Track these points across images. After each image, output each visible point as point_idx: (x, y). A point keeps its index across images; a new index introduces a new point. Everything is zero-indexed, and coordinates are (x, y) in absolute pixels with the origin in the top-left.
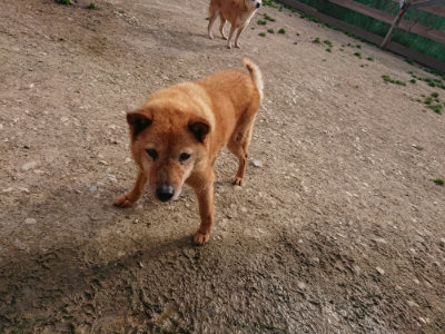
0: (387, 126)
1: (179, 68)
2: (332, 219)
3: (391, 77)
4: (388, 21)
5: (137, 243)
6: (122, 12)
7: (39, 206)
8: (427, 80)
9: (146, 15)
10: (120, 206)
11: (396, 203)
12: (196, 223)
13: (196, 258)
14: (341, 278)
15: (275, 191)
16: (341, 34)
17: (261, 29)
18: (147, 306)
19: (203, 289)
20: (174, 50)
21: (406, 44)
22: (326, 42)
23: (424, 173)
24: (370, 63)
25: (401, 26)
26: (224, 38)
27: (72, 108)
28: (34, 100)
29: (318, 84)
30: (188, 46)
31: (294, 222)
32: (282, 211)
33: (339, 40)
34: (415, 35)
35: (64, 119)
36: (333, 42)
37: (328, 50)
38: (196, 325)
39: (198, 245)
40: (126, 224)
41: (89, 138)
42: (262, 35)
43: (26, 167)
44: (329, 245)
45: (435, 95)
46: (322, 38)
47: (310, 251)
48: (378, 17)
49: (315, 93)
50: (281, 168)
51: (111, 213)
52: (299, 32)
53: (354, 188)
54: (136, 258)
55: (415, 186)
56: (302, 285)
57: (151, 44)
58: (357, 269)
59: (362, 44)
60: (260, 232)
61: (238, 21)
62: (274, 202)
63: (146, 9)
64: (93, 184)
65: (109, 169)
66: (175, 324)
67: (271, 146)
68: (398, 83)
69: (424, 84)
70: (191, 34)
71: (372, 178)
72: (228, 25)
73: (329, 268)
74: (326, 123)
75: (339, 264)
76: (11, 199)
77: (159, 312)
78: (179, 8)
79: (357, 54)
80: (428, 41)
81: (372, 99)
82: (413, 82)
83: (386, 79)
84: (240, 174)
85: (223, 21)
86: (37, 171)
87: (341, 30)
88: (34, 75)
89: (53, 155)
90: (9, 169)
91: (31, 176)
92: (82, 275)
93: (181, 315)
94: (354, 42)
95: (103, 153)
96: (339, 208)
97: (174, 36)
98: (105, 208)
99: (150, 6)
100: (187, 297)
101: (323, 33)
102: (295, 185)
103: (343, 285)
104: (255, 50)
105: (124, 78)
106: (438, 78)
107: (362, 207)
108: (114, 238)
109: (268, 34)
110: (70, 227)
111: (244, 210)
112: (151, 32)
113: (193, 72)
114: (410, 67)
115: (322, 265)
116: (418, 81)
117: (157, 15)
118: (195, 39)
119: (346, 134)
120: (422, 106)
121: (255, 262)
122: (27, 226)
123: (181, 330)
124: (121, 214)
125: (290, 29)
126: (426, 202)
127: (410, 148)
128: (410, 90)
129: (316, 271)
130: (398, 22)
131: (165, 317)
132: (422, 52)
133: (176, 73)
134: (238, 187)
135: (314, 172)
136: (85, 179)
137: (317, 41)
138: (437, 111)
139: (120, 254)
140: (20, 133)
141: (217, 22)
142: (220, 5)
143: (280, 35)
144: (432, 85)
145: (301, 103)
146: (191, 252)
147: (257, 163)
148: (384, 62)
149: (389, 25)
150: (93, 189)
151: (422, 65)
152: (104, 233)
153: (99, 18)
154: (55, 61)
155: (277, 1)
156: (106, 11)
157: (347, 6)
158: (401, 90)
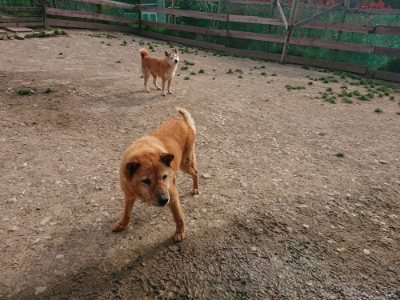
0: (294, 124)
1: (131, 121)
2: (267, 201)
3: (293, 85)
4: (281, 41)
5: (137, 252)
6: (74, 89)
7: (62, 245)
8: (322, 79)
9: (93, 86)
10: (117, 231)
11: (310, 178)
12: (173, 228)
13: (179, 251)
14: (280, 237)
15: (223, 191)
16: (248, 60)
17: (185, 74)
18: (154, 288)
19: (189, 268)
20: (123, 108)
21: (300, 55)
22: (237, 71)
23: (328, 152)
24: (275, 78)
25: (291, 42)
26: (159, 89)
27: (61, 172)
28: (31, 175)
29: (237, 106)
30: (133, 102)
31: (241, 209)
32: (231, 204)
33: (246, 65)
34: (305, 47)
35: (58, 182)
36: (243, 69)
37: (240, 77)
39: (179, 241)
40: (125, 241)
41: (80, 191)
42: (187, 79)
44: (268, 218)
45: (330, 90)
46: (234, 68)
47: (255, 225)
48: (272, 40)
49: (237, 114)
50: (223, 174)
51: (112, 238)
52: (215, 68)
53: (279, 175)
54: (139, 260)
55: (322, 162)
56: (254, 248)
57: (104, 108)
58: (289, 229)
59: (264, 64)
60: (219, 222)
61: (166, 76)
62: (224, 200)
63: (92, 82)
64: (93, 222)
65: (102, 209)
66: (176, 294)
67: (213, 161)
68: (298, 88)
69: (320, 83)
70: (132, 93)
71: (290, 165)
72: (159, 80)
73: (270, 233)
74: (250, 134)
75: (277, 229)
76: (41, 246)
77: (163, 289)
78: (117, 74)
79: (263, 74)
80: (316, 48)
81: (280, 107)
82: (310, 84)
83: (289, 88)
84: (195, 186)
85: (155, 77)
86: (52, 224)
87: (247, 57)
88: (24, 156)
89: (58, 209)
90: (32, 227)
92: (106, 280)
93: (178, 287)
94: (257, 64)
95: (94, 197)
96: (270, 191)
97: (120, 97)
98: (107, 235)
99: (94, 79)
100: (179, 275)
101: (233, 64)
102: (236, 184)
104: (184, 92)
105: (92, 140)
106: (331, 74)
107: (286, 187)
108: (119, 253)
109: (191, 77)
110: (87, 254)
111: (204, 210)
112: (101, 99)
113: (142, 121)
114: (307, 72)
115: (266, 232)
116: (314, 82)
117: (102, 84)
118: (137, 96)
119: (265, 138)
120: (320, 101)
121: (220, 243)
122: (58, 260)
123: (181, 296)
124: (119, 236)
125: (207, 67)
126: (333, 172)
127: (315, 136)
128: (310, 92)
129: (262, 237)
130: (288, 40)
131: (168, 291)
132: (312, 57)
133: (130, 126)
134: (196, 196)
135: (248, 171)
136: (86, 220)
137: (230, 72)
138: (333, 102)
139: (127, 261)
140: (30, 200)
141: (151, 78)
142: (149, 67)
143: (202, 75)
144: (326, 82)
145: (228, 123)
146: (175, 248)
147: (206, 175)
148: (285, 74)
149: (283, 44)
150: (95, 225)
151: (317, 67)
152: (111, 251)
153: (58, 99)
154: (35, 141)
155: (192, 46)
156: (61, 92)
157: (247, 37)
158: (302, 93)
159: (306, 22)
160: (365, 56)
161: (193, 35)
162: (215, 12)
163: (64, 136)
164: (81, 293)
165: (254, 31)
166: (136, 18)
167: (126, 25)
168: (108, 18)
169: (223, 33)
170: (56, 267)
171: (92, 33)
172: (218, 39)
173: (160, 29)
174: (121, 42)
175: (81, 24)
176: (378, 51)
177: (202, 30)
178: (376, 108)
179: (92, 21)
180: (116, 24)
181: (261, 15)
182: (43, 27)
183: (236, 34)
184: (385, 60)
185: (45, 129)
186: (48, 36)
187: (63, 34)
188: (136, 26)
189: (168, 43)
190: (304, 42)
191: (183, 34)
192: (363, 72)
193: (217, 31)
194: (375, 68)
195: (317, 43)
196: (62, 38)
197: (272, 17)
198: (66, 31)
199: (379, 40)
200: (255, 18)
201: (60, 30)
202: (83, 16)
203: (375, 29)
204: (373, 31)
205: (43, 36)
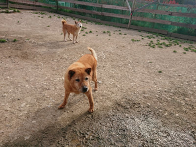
0: (138, 58)
1: (59, 56)
2: (129, 93)
3: (135, 39)
4: (128, 18)
5: (72, 118)
6: (28, 40)
7: (34, 116)
8: (148, 37)
9: (38, 38)
10: (61, 108)
11: (148, 83)
12: (88, 107)
13: (92, 117)
15: (109, 89)
16: (112, 27)
17: (83, 33)
18: (83, 134)
19: (97, 125)
20: (54, 49)
21: (137, 25)
22: (108, 32)
23: (154, 70)
24: (126, 36)
25: (133, 19)
26: (71, 40)
27: (27, 81)
28: (12, 82)
29: (110, 49)
30: (59, 47)
31: (118, 97)
32: (113, 95)
33: (112, 30)
34: (139, 21)
35: (27, 86)
36: (110, 31)
37: (110, 35)
38: (100, 135)
39: (91, 113)
40: (65, 113)
41: (39, 90)
42: (84, 35)
43: (22, 105)
44: (131, 101)
45: (152, 42)
46: (106, 31)
47: (126, 105)
48: (123, 17)
49: (110, 52)
50: (109, 81)
51: (59, 112)
52: (97, 30)
53: (133, 81)
54: (74, 122)
55: (152, 75)
56: (127, 115)
57: (44, 49)
58: (142, 106)
59: (120, 29)
60: (109, 103)
61: (75, 33)
62: (110, 93)
63: (37, 36)
64: (48, 104)
65: (51, 98)
66: (94, 136)
67: (102, 75)
68: (137, 41)
69: (147, 38)
70: (58, 42)
71: (138, 76)
72: (71, 35)
73: (133, 108)
74: (118, 62)
75: (136, 106)
76: (24, 117)
77: (87, 135)
78: (49, 33)
79: (120, 34)
80: (144, 22)
81: (130, 49)
82: (143, 39)
83: (133, 40)
85: (69, 34)
86: (27, 106)
87: (112, 25)
88: (7, 73)
89: (29, 99)
90: (17, 108)
91: (26, 108)
92: (59, 132)
93: (94, 134)
94: (118, 29)
95: (46, 93)
96: (131, 89)
97: (51, 44)
98: (56, 111)
99: (37, 34)
100: (94, 128)
101: (106, 29)
102: (114, 86)
103: (139, 111)
104: (84, 42)
105: (41, 65)
106: (151, 35)
107: (137, 87)
108: (63, 119)
109: (86, 34)
110: (47, 120)
111: (101, 98)
112: (42, 45)
113: (65, 56)
114: (141, 33)
115: (131, 108)
116: (144, 38)
117: (41, 38)
118: (60, 43)
119: (125, 64)
120: (148, 47)
121: (111, 113)
122: (33, 123)
123: (96, 137)
124: (62, 111)
125: (93, 30)
126: (157, 79)
127: (147, 63)
128: (143, 42)
129: (130, 110)
130: (131, 18)
131: (90, 136)
132: (142, 26)
133: (59, 58)
134: (96, 92)
135: (119, 80)
136: (44, 104)
137: (104, 32)
138: (154, 47)
139: (68, 123)
140: (14, 95)
141: (67, 35)
142: (67, 29)
143: (91, 33)
144: (150, 38)
145: (106, 57)
146: (90, 116)
147: (100, 82)
148: (130, 34)
149: (128, 20)
150: (49, 106)
151: (145, 31)
152: (59, 118)
153: (20, 45)
154: (11, 66)
155: (84, 19)
156: (22, 41)
157: (111, 16)
158: (139, 43)
159: (140, 9)
160: (167, 26)
161: (84, 14)
162: (96, 3)
163: (26, 63)
164: (47, 139)
165: (115, 13)
166: (56, 5)
167: (50, 8)
168: (41, 4)
169: (100, 13)
170: (33, 127)
171: (33, 12)
172: (97, 16)
173: (68, 10)
174: (48, 16)
175: (28, 7)
176: (173, 24)
177: (89, 11)
178: (174, 50)
179: (33, 5)
180: (45, 7)
181: (118, 5)
182: (7, 8)
183: (106, 14)
184: (176, 28)
185: (16, 60)
186: (10, 12)
187: (18, 12)
188: (55, 8)
189: (72, 18)
190: (138, 19)
191: (80, 13)
192: (166, 34)
193: (97, 12)
194: (171, 32)
195: (145, 19)
196: (18, 14)
197: (123, 6)
198: (20, 10)
199: (173, 19)
200: (115, 6)
201: (16, 10)
202: (28, 3)
203: (172, 13)
204: (171, 14)
205: (7, 12)
